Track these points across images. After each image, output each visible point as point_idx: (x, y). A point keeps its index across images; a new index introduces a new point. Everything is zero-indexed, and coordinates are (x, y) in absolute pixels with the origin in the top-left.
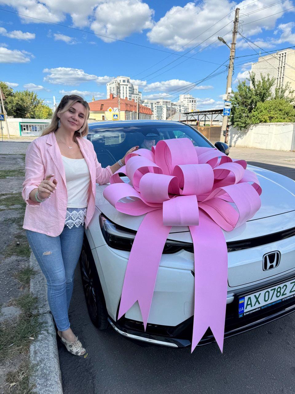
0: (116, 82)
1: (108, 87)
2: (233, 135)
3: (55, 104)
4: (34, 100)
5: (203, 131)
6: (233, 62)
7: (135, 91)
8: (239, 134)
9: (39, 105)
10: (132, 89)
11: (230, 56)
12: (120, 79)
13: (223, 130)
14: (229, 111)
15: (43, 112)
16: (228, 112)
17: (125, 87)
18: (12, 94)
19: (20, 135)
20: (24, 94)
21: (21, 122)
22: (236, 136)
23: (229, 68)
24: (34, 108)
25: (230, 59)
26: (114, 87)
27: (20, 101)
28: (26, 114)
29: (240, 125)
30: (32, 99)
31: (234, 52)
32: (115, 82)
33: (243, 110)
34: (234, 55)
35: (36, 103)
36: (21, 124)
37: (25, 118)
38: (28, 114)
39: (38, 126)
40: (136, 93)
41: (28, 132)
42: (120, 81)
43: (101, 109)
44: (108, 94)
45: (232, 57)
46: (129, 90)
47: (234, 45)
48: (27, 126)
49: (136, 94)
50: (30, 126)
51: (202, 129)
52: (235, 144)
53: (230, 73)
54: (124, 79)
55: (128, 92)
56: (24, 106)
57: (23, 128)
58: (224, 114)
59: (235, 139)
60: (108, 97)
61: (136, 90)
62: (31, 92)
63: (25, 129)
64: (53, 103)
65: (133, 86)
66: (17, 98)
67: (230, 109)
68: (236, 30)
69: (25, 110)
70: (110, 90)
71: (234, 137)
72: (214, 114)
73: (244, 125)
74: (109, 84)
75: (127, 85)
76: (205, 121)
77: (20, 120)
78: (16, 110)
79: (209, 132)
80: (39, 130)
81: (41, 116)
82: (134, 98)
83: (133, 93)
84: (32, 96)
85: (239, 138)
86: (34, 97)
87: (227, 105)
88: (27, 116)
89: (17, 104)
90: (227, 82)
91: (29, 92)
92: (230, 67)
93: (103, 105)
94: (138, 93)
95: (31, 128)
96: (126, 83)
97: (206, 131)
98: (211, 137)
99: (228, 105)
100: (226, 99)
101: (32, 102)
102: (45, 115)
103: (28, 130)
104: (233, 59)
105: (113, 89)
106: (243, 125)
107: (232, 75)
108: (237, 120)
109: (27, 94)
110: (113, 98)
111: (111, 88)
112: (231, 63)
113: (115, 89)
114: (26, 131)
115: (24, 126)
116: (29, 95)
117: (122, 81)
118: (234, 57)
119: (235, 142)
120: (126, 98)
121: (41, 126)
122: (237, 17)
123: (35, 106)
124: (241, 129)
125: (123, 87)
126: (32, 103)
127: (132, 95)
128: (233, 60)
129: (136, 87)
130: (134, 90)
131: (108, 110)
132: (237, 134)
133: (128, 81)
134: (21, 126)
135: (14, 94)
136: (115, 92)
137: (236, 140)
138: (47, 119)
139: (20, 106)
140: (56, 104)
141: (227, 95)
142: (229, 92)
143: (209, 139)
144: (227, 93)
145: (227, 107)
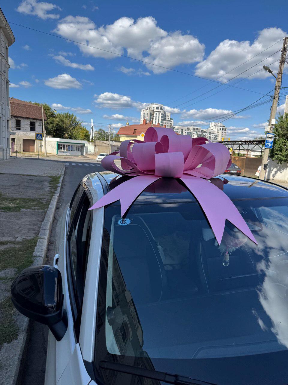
0: (150, 109)
1: (142, 113)
2: (272, 168)
3: (92, 127)
4: (73, 122)
5: (237, 162)
6: (279, 92)
7: (167, 118)
8: (278, 168)
9: (78, 127)
10: (164, 116)
11: (276, 87)
12: (155, 106)
13: (264, 163)
14: (271, 143)
15: (81, 134)
16: (270, 145)
17: (158, 113)
18: (54, 115)
19: (56, 154)
20: (65, 116)
21: (59, 141)
22: (275, 169)
23: (274, 98)
24: (73, 129)
25: (276, 89)
26: (147, 114)
27: (60, 122)
28: (64, 134)
29: (281, 158)
30: (71, 121)
31: (280, 82)
32: (148, 109)
33: (285, 142)
34: (280, 85)
35: (74, 124)
36: (58, 143)
37: (63, 138)
38: (67, 134)
39: (74, 146)
40: (168, 119)
41: (64, 151)
42: (154, 108)
43: (134, 133)
44: (142, 119)
45: (278, 87)
46: (162, 117)
47: (281, 75)
48: (64, 146)
49: (168, 121)
50: (67, 146)
51: (237, 159)
52: (274, 178)
53: (274, 103)
54: (157, 106)
55: (160, 118)
56: (63, 126)
57: (60, 147)
58: (266, 146)
59: (273, 172)
60: (142, 122)
61: (168, 116)
62: (71, 114)
63: (61, 148)
64: (91, 125)
65: (166, 113)
66: (57, 119)
67: (272, 141)
68: (284, 60)
69: (64, 131)
70: (144, 116)
71: (273, 170)
72: (250, 144)
73: (286, 159)
74: (143, 110)
75: (160, 112)
76: (239, 149)
77: (58, 140)
78: (56, 130)
79: (244, 163)
80: (74, 150)
81: (78, 136)
82: (166, 124)
83: (165, 119)
84: (72, 118)
85: (279, 172)
86: (73, 119)
87: (269, 137)
88: (65, 136)
89: (57, 124)
90: (271, 113)
91: (70, 114)
92: (275, 97)
93: (136, 129)
94: (169, 119)
95: (68, 147)
96: (159, 110)
97: (240, 162)
98: (246, 168)
99: (271, 137)
100: (269, 131)
101: (71, 123)
102: (82, 136)
103: (64, 149)
104: (279, 89)
105: (146, 115)
106: (284, 159)
107: (277, 105)
108: (277, 153)
109: (67, 116)
110: (146, 123)
111: (144, 114)
112: (277, 93)
113: (149, 115)
114: (62, 150)
115: (61, 145)
116: (69, 117)
117: (155, 108)
118: (280, 87)
119: (274, 176)
120: (159, 124)
121: (77, 146)
122: (286, 46)
123: (74, 128)
124: (281, 163)
125: (156, 114)
126: (71, 125)
127: (164, 121)
128: (279, 91)
129: (168, 114)
130: (166, 116)
131: (141, 135)
132: (276, 168)
133: (161, 108)
134: (58, 146)
135: (55, 115)
136: (148, 118)
137: (275, 174)
138: (83, 140)
139: (60, 126)
140: (93, 127)
141: (270, 127)
142: (272, 123)
143: (244, 170)
144: (271, 124)
145: (270, 140)
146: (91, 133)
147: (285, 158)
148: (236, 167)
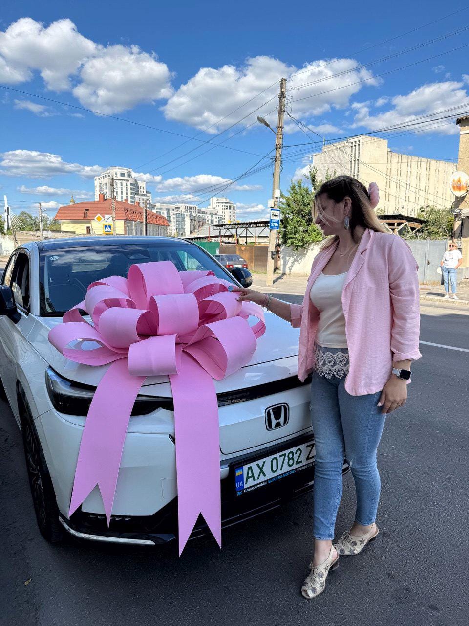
0: (109, 176)
1: (97, 183)
2: (287, 258)
3: (6, 208)
5: (244, 253)
6: (280, 152)
7: (140, 190)
8: (295, 257)
10: (135, 188)
11: (276, 145)
12: (118, 171)
13: (270, 251)
14: (277, 223)
16: (277, 225)
17: (124, 183)
22: (292, 259)
23: (276, 161)
25: (276, 149)
26: (106, 184)
29: (296, 243)
31: (281, 138)
32: (107, 176)
33: (299, 221)
34: (281, 143)
40: (142, 193)
42: (116, 174)
43: (85, 217)
44: (97, 193)
45: (279, 146)
46: (131, 189)
47: (281, 129)
49: (143, 195)
51: (243, 249)
52: (290, 271)
53: (277, 168)
54: (122, 171)
55: (129, 191)
58: (271, 227)
59: (289, 264)
60: (97, 198)
61: (142, 188)
64: (5, 206)
65: (138, 182)
67: (279, 220)
68: (283, 108)
70: (101, 188)
71: (288, 261)
72: (258, 227)
73: (302, 244)
74: (97, 178)
75: (128, 181)
76: (247, 237)
79: (253, 254)
82: (139, 200)
83: (137, 193)
85: (296, 263)
87: (274, 214)
90: (274, 182)
92: (277, 159)
93: (88, 210)
94: (145, 193)
96: (126, 178)
97: (248, 252)
98: (256, 260)
99: (276, 214)
100: (273, 206)
104: (280, 148)
105: (104, 187)
106: (300, 244)
107: (280, 171)
108: (291, 236)
110: (105, 199)
111: (101, 184)
112: (278, 154)
113: (109, 186)
117: (119, 174)
118: (281, 146)
119: (290, 269)
120: (127, 200)
122: (282, 89)
124: (297, 250)
125: (122, 184)
127: (136, 196)
128: (280, 150)
129: (141, 184)
130: (138, 188)
131: (95, 218)
132: (293, 256)
133: (129, 175)
136: (107, 191)
137: (292, 266)
140: (8, 208)
141: (273, 200)
142: (276, 196)
143: (253, 264)
144: (274, 197)
145: (275, 218)
146: (6, 219)
147: (302, 242)
148: (241, 259)
